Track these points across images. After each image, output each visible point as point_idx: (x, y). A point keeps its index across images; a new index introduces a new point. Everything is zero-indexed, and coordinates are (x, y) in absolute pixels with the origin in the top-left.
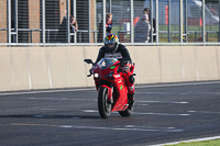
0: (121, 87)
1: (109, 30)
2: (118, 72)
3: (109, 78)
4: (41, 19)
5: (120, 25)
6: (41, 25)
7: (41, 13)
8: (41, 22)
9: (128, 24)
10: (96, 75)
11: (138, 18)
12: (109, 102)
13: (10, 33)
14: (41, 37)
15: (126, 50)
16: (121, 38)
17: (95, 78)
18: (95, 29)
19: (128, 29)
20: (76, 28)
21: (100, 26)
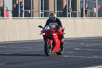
0: (57, 40)
1: (86, 11)
3: (50, 35)
4: (55, 6)
5: (91, 9)
6: (55, 9)
7: (55, 3)
8: (55, 8)
9: (95, 9)
10: (44, 34)
11: (99, 6)
13: (40, 13)
16: (92, 15)
17: (43, 35)
18: (80, 11)
19: (95, 11)
20: (71, 10)
21: (82, 10)
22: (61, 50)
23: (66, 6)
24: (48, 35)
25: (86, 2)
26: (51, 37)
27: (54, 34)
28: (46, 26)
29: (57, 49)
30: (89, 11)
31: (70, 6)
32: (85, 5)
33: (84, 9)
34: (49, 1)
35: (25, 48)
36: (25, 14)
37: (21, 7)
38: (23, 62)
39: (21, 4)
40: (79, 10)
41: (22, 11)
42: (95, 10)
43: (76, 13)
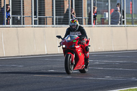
0: (80, 54)
1: (95, 17)
2: (78, 44)
3: (72, 48)
4: (53, 10)
5: (102, 14)
9: (107, 13)
10: (64, 46)
11: (113, 10)
12: (72, 64)
14: (53, 21)
15: (83, 30)
16: (103, 22)
17: (63, 48)
18: (87, 16)
19: (107, 17)
20: (74, 16)
21: (89, 15)
22: (86, 67)
23: (68, 10)
24: (69, 48)
25: (94, 5)
26: (73, 51)
27: (77, 47)
28: (65, 36)
29: (81, 65)
30: (99, 17)
31: (74, 10)
32: (94, 8)
33: (92, 14)
34: (46, 1)
35: (13, 67)
36: (13, 21)
37: (8, 12)
38: (10, 85)
39: (7, 8)
40: (85, 15)
41: (8, 17)
42: (108, 15)
43: (82, 20)
